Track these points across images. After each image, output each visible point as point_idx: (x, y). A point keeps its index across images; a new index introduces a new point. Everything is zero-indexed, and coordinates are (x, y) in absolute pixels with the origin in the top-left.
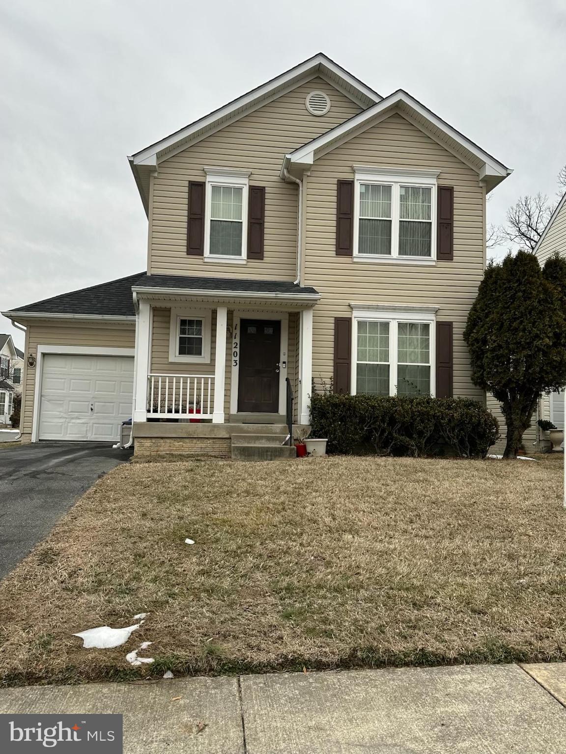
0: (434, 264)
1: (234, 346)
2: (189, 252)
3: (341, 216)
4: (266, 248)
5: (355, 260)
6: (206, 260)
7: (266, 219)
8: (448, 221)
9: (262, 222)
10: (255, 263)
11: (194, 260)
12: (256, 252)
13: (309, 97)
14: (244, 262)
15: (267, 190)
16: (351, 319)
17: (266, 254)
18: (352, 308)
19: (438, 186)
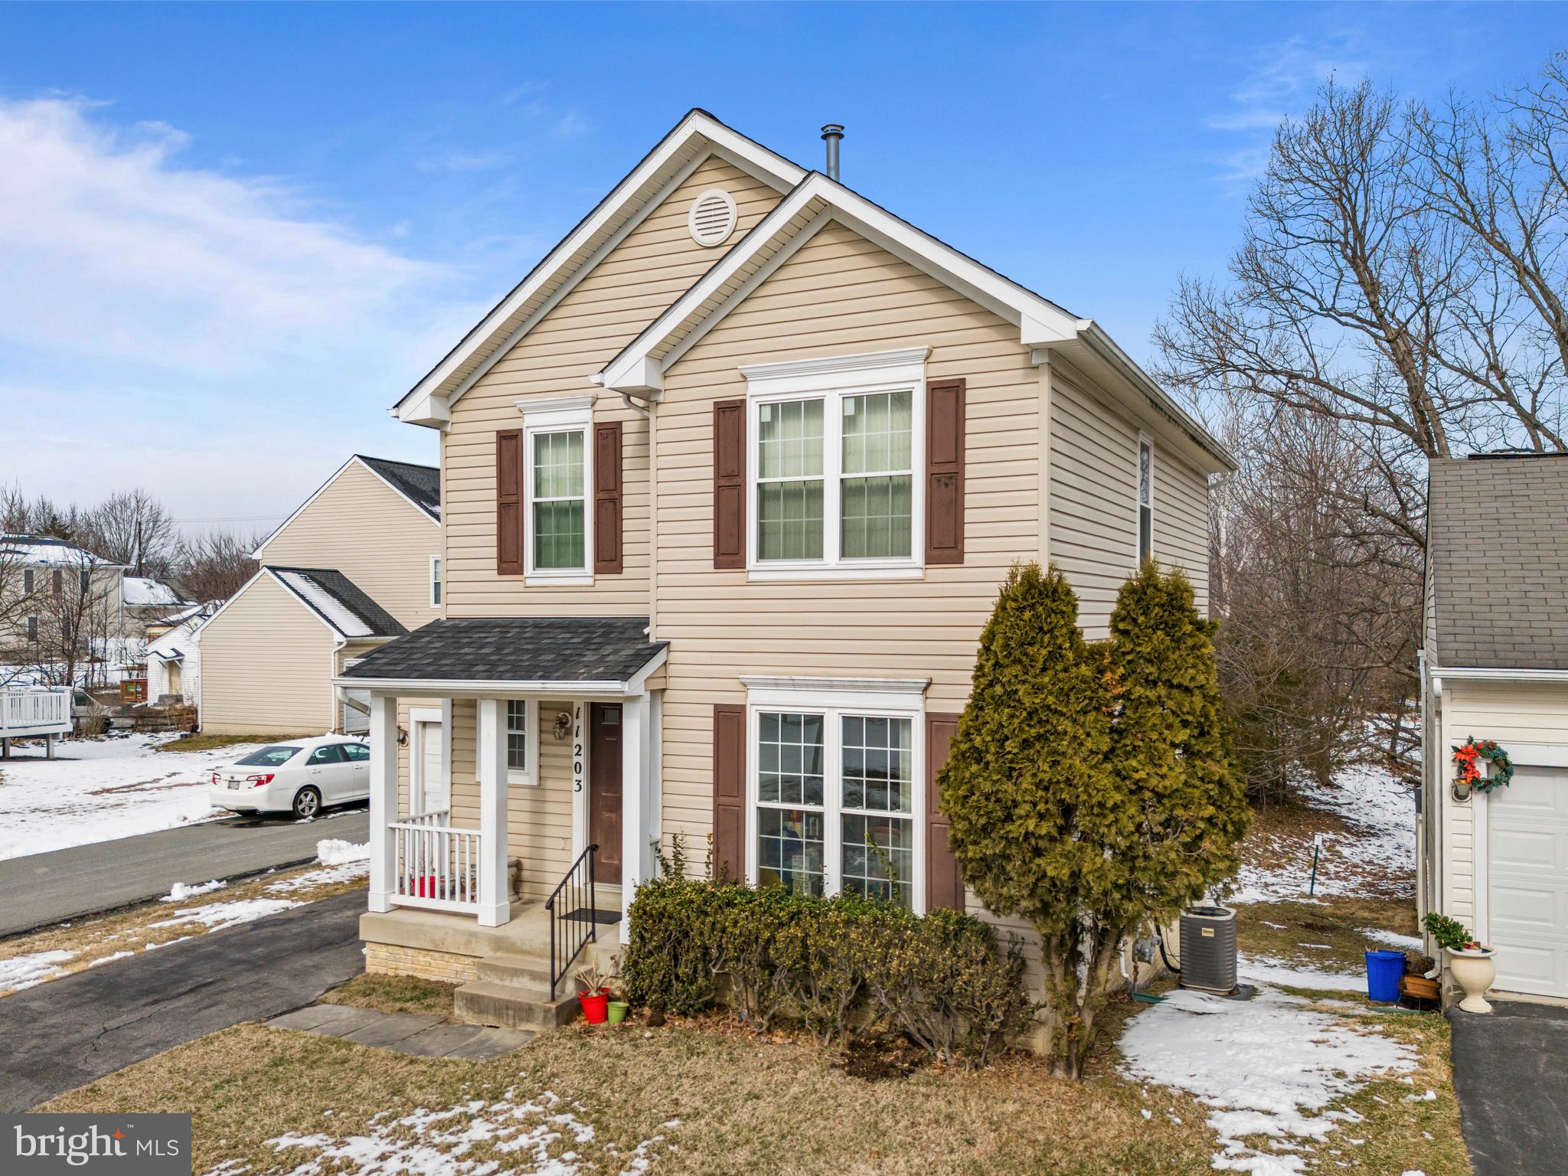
0: (918, 574)
1: (576, 751)
2: (501, 571)
3: (723, 482)
4: (627, 549)
5: (753, 577)
6: (529, 582)
7: (626, 488)
8: (951, 468)
9: (616, 495)
10: (608, 581)
11: (510, 583)
12: (610, 560)
13: (694, 206)
14: (590, 581)
15: (626, 427)
16: (744, 707)
17: (626, 562)
18: (745, 685)
19: (928, 384)
